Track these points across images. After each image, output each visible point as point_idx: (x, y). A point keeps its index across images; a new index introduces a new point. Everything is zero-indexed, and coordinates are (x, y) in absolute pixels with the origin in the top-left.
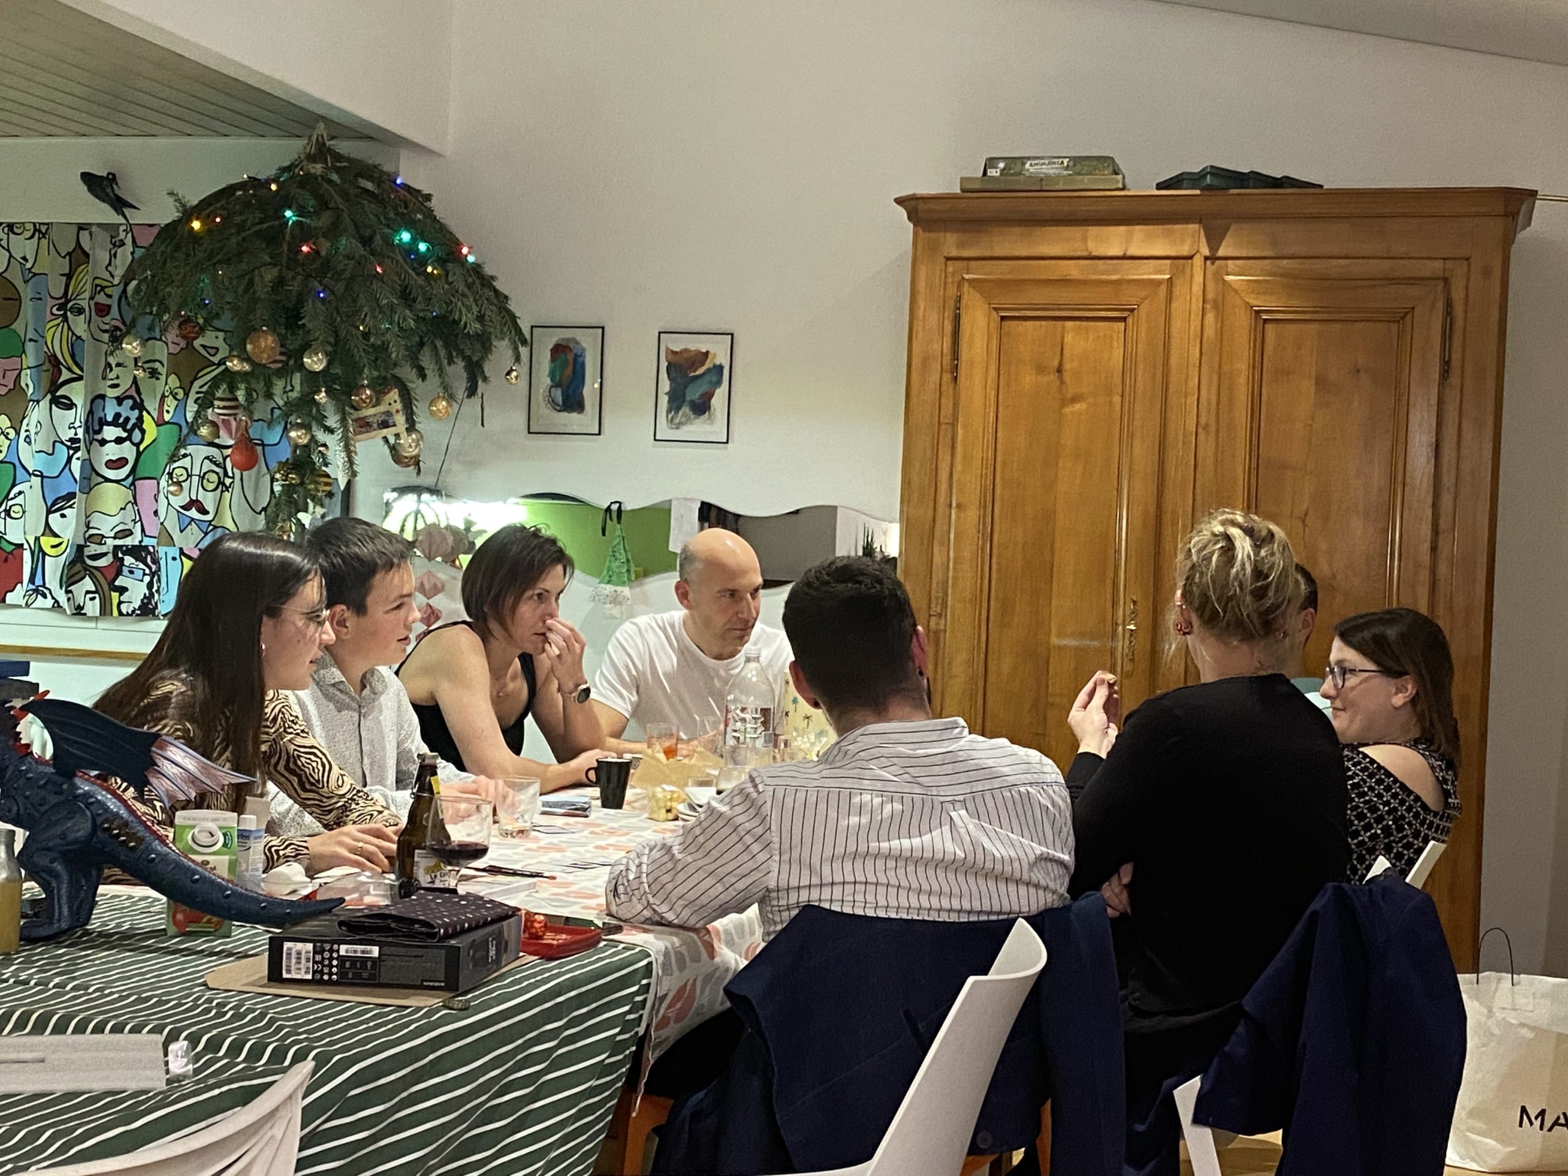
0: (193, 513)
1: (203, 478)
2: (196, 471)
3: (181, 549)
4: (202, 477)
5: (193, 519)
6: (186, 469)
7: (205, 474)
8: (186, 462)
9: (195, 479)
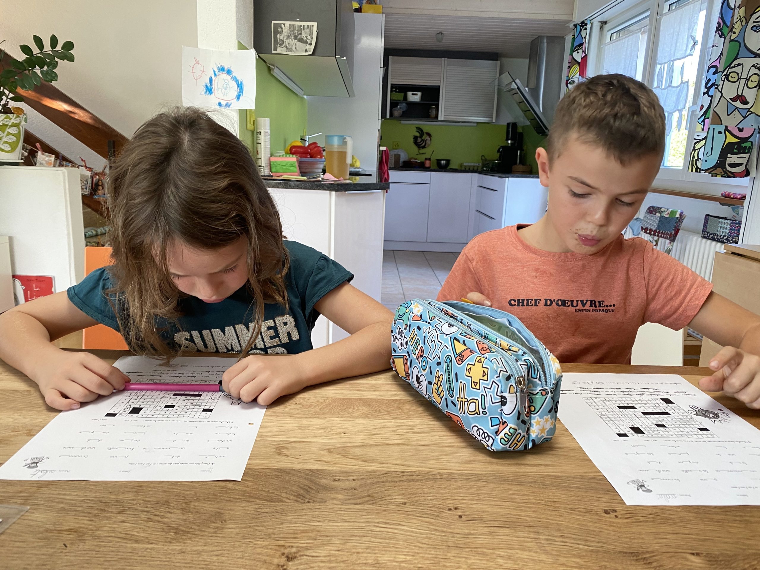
0: (738, 104)
1: (749, 80)
2: (744, 76)
3: (726, 127)
4: (747, 80)
5: (737, 108)
6: (738, 74)
7: (750, 77)
8: (738, 69)
9: (743, 81)
